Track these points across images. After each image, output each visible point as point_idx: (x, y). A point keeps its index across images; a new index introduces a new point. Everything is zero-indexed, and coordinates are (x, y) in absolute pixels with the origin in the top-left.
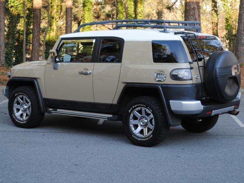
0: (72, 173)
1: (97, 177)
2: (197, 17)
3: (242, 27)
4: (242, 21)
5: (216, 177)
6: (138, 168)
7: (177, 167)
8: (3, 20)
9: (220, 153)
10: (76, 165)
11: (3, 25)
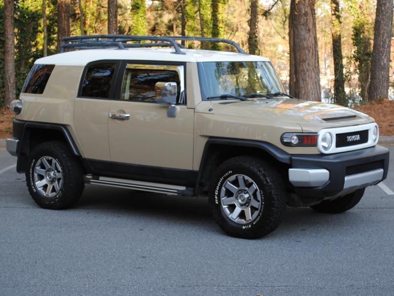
0: (140, 270)
1: (179, 275)
2: (311, 27)
3: (380, 40)
4: (380, 32)
5: (359, 271)
6: (239, 260)
7: (297, 257)
8: (11, 37)
9: (361, 234)
10: (143, 257)
11: (12, 45)
